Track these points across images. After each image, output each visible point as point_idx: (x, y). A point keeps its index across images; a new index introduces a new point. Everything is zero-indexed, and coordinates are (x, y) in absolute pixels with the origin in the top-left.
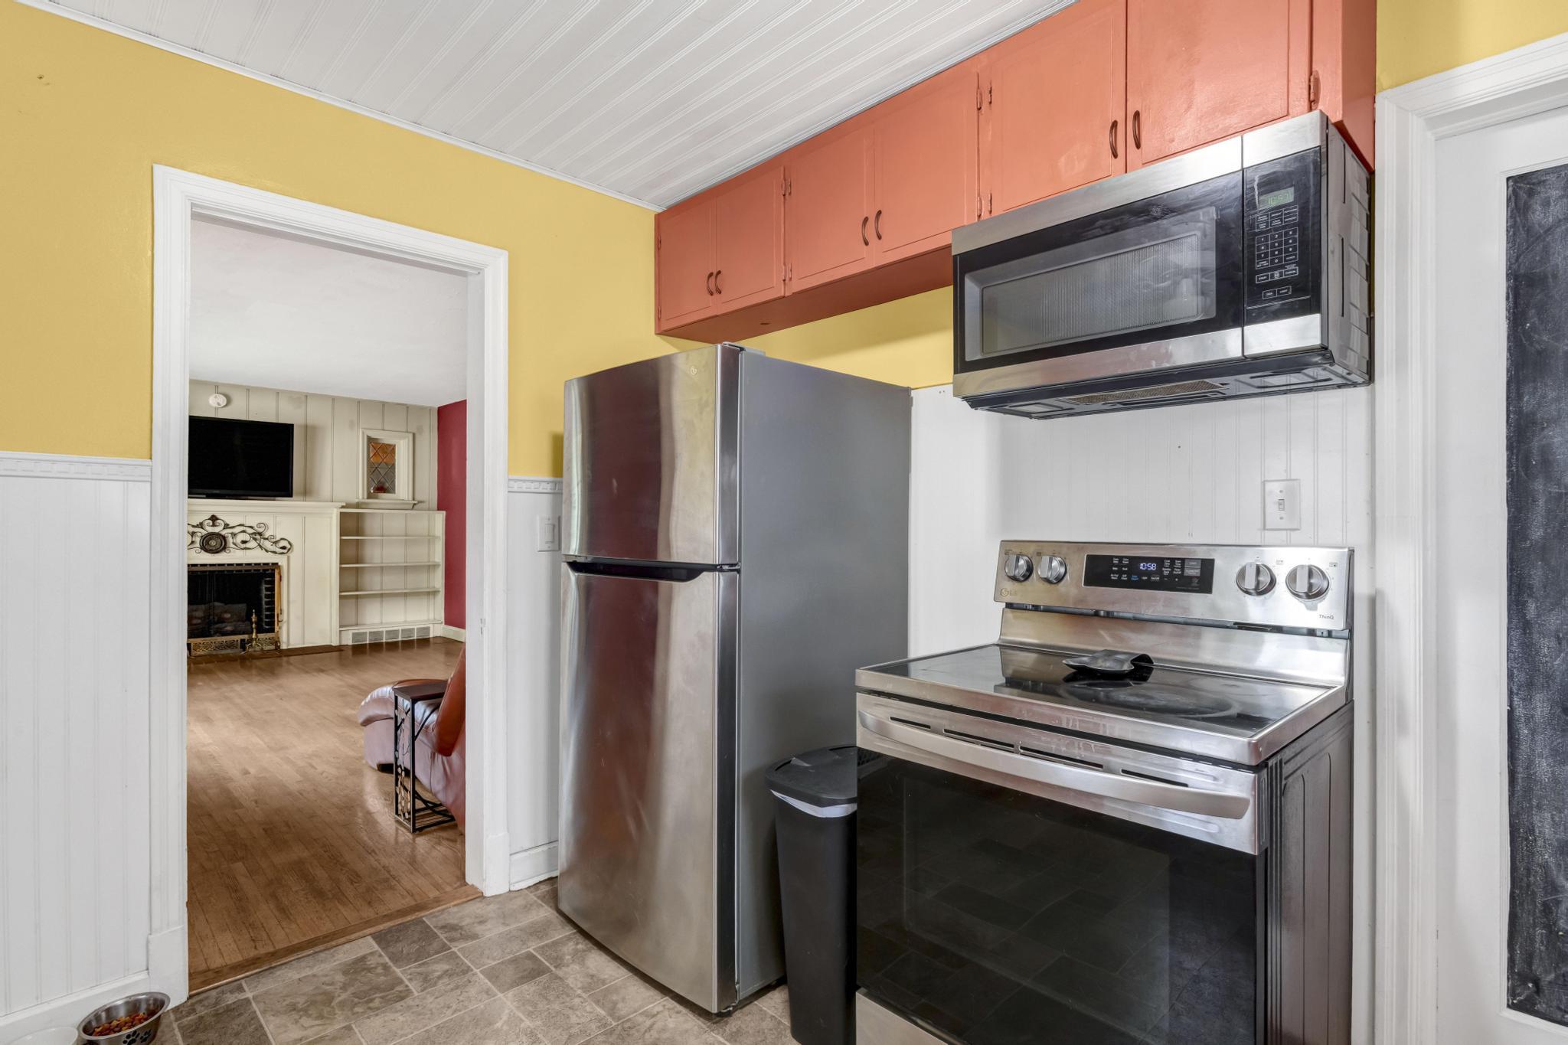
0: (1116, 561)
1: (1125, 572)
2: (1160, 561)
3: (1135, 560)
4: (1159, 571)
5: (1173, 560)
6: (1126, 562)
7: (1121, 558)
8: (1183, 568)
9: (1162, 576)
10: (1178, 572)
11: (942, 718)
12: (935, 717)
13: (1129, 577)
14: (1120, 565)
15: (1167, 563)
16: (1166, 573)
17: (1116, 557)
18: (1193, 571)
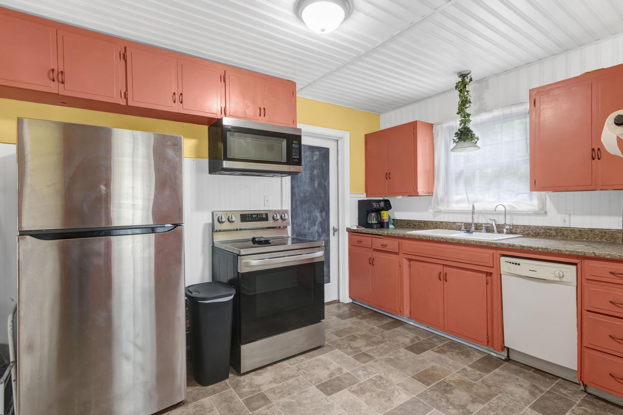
0: (247, 215)
1: (250, 218)
2: (257, 214)
3: (252, 215)
4: (257, 217)
5: (260, 214)
6: (250, 215)
7: (248, 214)
8: (262, 216)
9: (258, 218)
10: (261, 217)
11: (268, 256)
12: (266, 256)
13: (251, 219)
14: (248, 216)
15: (259, 215)
16: (259, 217)
17: (247, 214)
18: (264, 216)
